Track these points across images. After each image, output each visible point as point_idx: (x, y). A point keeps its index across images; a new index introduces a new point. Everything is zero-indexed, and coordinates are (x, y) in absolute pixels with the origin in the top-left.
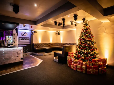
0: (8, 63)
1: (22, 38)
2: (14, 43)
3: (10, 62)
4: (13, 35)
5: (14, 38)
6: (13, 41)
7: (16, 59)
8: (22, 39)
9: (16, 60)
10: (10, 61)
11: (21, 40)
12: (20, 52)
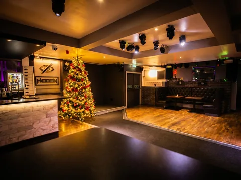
0: (26, 139)
1: (42, 79)
2: (27, 91)
3: (31, 137)
4: (24, 71)
5: (26, 78)
6: (24, 86)
7: (43, 128)
8: (42, 81)
9: (44, 130)
10: (30, 133)
11: (39, 84)
12: (51, 111)
